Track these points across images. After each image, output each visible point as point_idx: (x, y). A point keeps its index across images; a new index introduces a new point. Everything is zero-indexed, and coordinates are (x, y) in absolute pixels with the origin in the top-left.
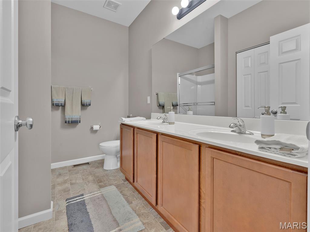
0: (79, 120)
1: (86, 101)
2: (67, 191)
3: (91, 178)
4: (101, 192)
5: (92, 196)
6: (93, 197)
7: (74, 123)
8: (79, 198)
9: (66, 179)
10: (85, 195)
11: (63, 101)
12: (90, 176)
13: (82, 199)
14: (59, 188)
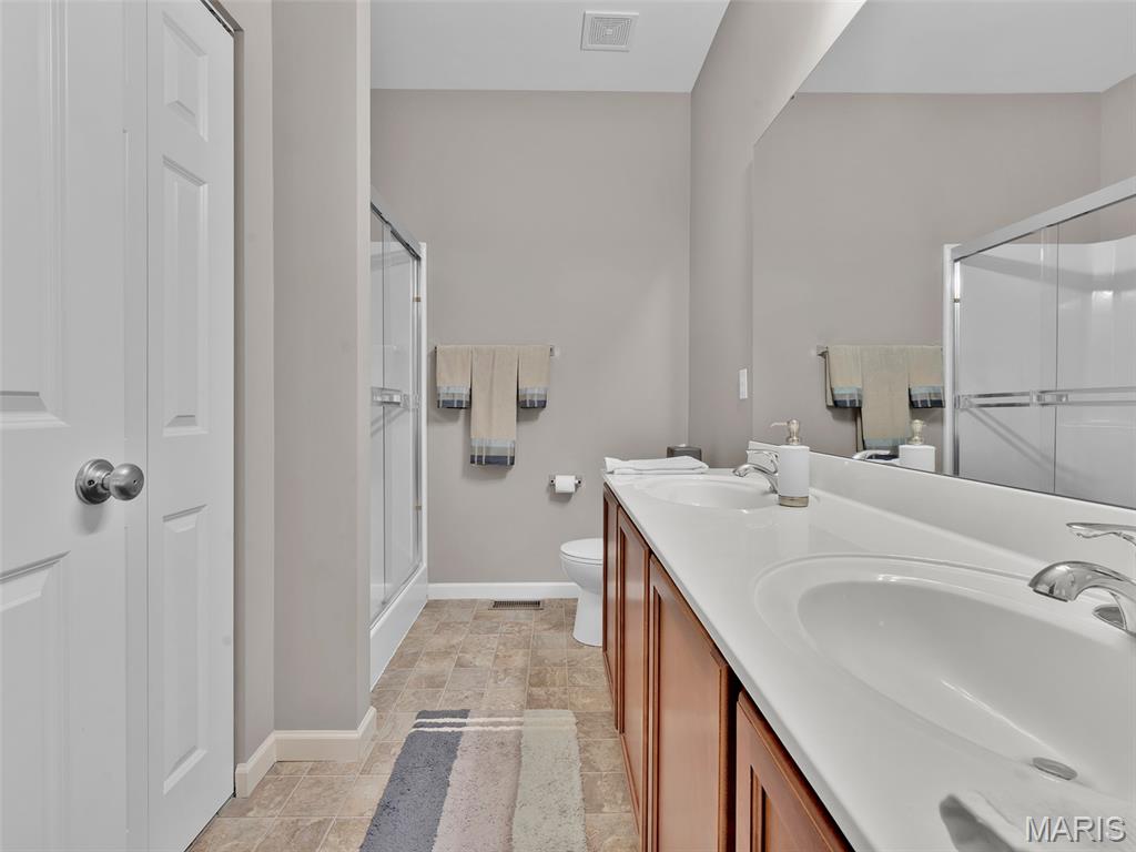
0: (509, 454)
1: (529, 392)
2: (435, 683)
3: (519, 659)
4: (521, 724)
5: (486, 728)
6: (490, 733)
7: (494, 464)
8: (453, 720)
9: (454, 642)
10: (473, 717)
11: (466, 392)
12: (521, 652)
13: (456, 729)
14: (424, 667)
